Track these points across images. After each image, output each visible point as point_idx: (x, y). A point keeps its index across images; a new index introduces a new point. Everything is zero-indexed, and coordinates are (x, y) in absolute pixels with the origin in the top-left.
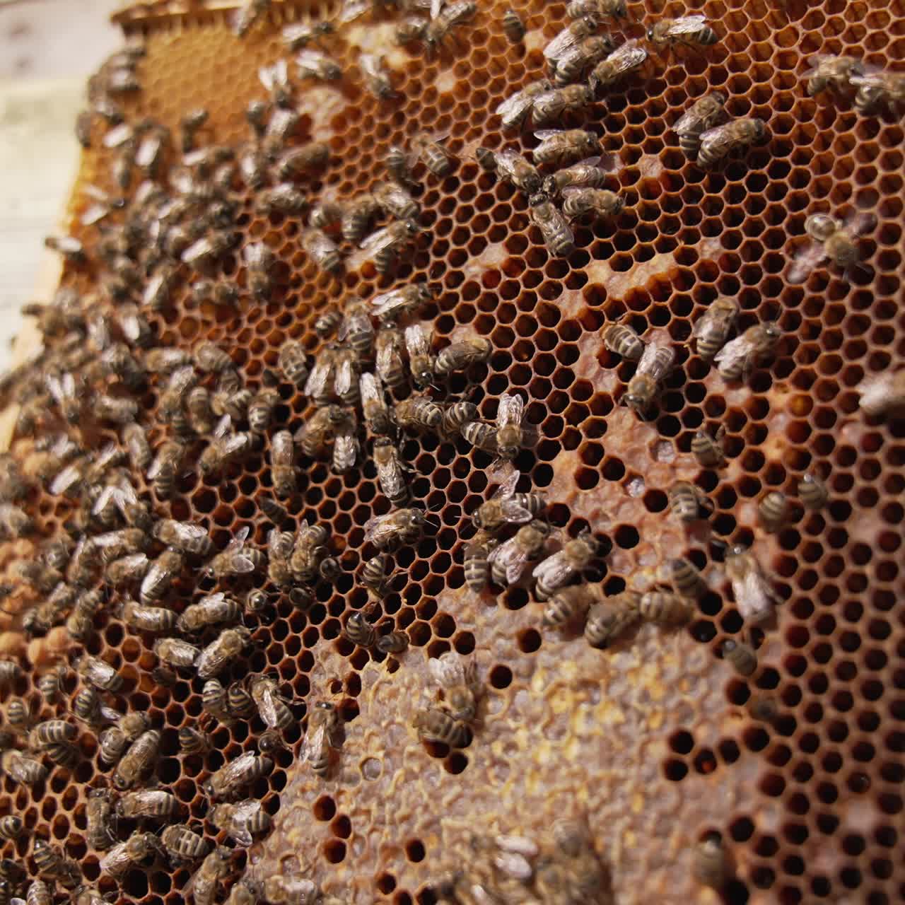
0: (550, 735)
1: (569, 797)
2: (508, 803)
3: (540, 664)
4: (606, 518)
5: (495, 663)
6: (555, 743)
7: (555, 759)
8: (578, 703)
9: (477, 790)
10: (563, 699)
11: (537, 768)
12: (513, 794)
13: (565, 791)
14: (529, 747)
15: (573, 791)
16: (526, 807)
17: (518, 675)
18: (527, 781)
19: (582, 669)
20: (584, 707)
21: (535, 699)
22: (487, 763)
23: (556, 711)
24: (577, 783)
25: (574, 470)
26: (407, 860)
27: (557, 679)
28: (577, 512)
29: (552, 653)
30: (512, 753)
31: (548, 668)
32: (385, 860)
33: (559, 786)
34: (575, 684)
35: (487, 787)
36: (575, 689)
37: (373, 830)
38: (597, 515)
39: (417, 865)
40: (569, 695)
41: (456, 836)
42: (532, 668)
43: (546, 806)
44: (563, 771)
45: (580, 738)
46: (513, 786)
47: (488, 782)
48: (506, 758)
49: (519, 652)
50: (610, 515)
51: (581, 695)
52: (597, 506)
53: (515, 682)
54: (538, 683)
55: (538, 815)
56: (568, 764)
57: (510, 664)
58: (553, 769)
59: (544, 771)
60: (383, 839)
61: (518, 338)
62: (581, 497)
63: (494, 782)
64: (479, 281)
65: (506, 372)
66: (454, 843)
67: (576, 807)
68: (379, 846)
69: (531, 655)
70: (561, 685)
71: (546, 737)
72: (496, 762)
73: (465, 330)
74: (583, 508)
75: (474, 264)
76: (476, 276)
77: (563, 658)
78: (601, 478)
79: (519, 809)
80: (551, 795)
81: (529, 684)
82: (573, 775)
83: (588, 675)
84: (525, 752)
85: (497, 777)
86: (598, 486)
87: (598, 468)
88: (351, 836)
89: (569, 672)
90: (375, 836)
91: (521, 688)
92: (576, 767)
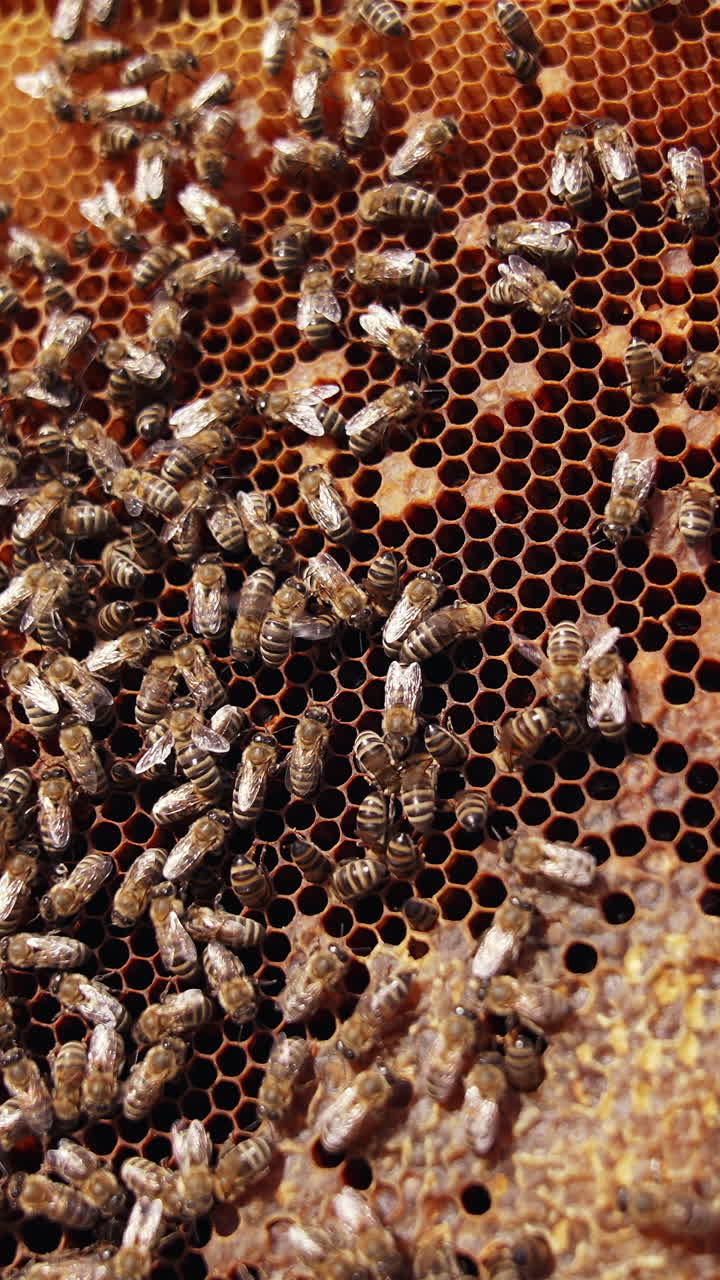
0: (660, 1032)
1: (694, 1113)
2: (609, 1128)
3: (635, 938)
4: (708, 742)
5: (571, 939)
6: (667, 1043)
7: (670, 1064)
8: (693, 988)
9: (560, 1112)
10: (671, 984)
11: (646, 1077)
12: (615, 1115)
13: (687, 1107)
14: (631, 1049)
15: (698, 1105)
16: (635, 1132)
17: (605, 954)
18: (634, 1095)
19: (695, 944)
20: (702, 994)
21: (633, 987)
22: (572, 1075)
23: (664, 1000)
24: (703, 1095)
25: (660, 677)
26: (462, 1212)
27: (663, 958)
28: (667, 734)
29: (651, 924)
30: (607, 1058)
31: (648, 944)
32: (429, 1215)
33: (678, 1099)
34: (688, 963)
35: (576, 1108)
36: (688, 971)
37: (407, 1175)
38: (696, 739)
39: (479, 1220)
40: (680, 979)
41: (537, 1176)
42: (625, 945)
43: (663, 1128)
44: (682, 1080)
45: (699, 1034)
46: (612, 1104)
47: (575, 1100)
48: (599, 1067)
49: (603, 923)
50: (715, 738)
51: (697, 978)
52: (695, 726)
53: (603, 964)
54: (634, 963)
55: (654, 1139)
56: (688, 1070)
57: (593, 941)
58: (668, 1078)
59: (656, 1080)
60: (425, 1188)
61: (564, 496)
62: (672, 714)
63: (585, 1100)
64: (500, 414)
65: (551, 542)
66: (535, 1186)
67: (703, 1126)
68: (420, 1196)
69: (621, 927)
70: (669, 966)
71: (655, 1037)
72: (586, 1073)
73: (484, 481)
74: (677, 729)
75: (489, 390)
76: (496, 407)
77: (668, 930)
78: (698, 689)
79: (627, 1135)
80: (669, 1112)
81: (622, 965)
82: (696, 1085)
83: (704, 951)
84: (626, 1057)
85: (586, 1092)
86: (695, 699)
87: (692, 675)
88: (373, 1186)
89: (678, 947)
90: (411, 1183)
91: (611, 972)
92: (700, 1074)
